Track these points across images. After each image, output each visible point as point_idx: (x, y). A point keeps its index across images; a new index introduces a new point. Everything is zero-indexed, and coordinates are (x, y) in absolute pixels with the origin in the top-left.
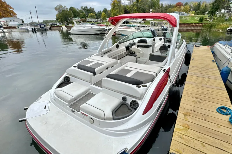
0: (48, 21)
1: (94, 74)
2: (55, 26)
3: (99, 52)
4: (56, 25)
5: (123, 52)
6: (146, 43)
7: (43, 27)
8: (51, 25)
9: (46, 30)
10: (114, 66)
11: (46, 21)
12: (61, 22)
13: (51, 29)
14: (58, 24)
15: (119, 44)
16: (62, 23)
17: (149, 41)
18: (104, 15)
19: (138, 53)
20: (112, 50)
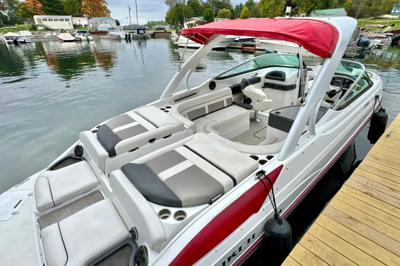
0: (155, 22)
1: (112, 153)
2: (162, 31)
3: (165, 97)
4: (163, 29)
5: (224, 99)
6: (283, 80)
7: (141, 34)
8: (157, 29)
9: (145, 38)
10: (173, 135)
11: (152, 22)
12: (173, 25)
13: (153, 36)
14: (167, 28)
15: (215, 81)
16: (173, 27)
17: (291, 75)
18: (246, 12)
19: (258, 101)
20: (196, 93)
